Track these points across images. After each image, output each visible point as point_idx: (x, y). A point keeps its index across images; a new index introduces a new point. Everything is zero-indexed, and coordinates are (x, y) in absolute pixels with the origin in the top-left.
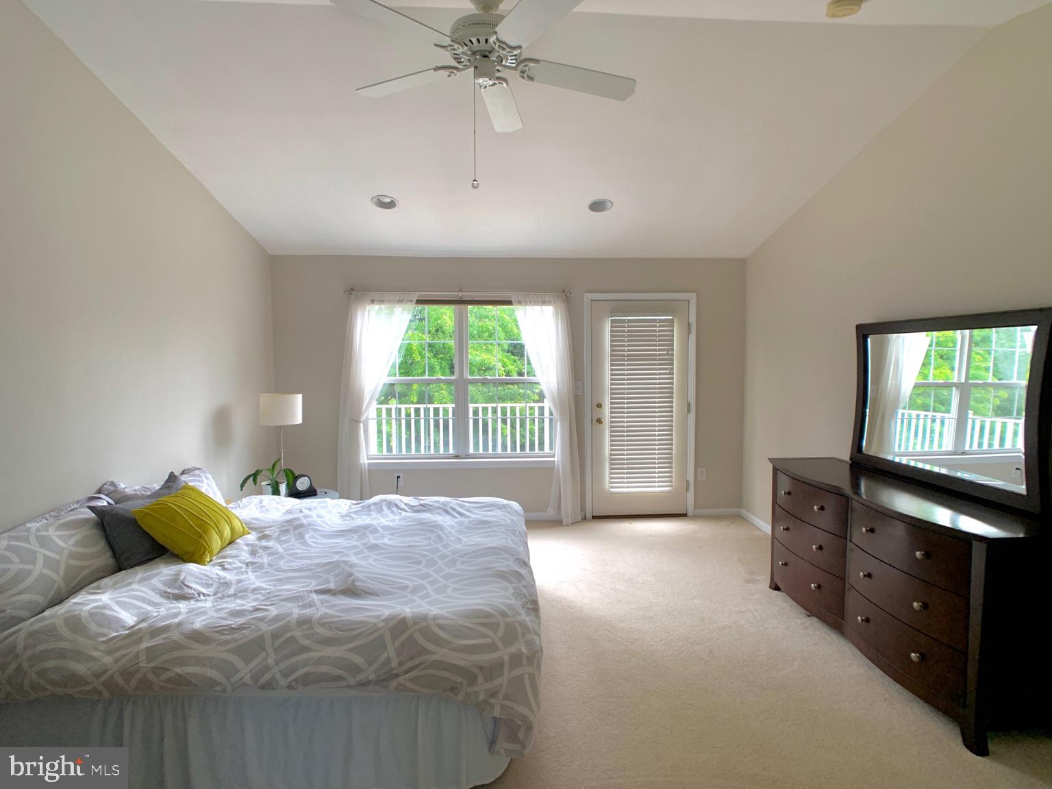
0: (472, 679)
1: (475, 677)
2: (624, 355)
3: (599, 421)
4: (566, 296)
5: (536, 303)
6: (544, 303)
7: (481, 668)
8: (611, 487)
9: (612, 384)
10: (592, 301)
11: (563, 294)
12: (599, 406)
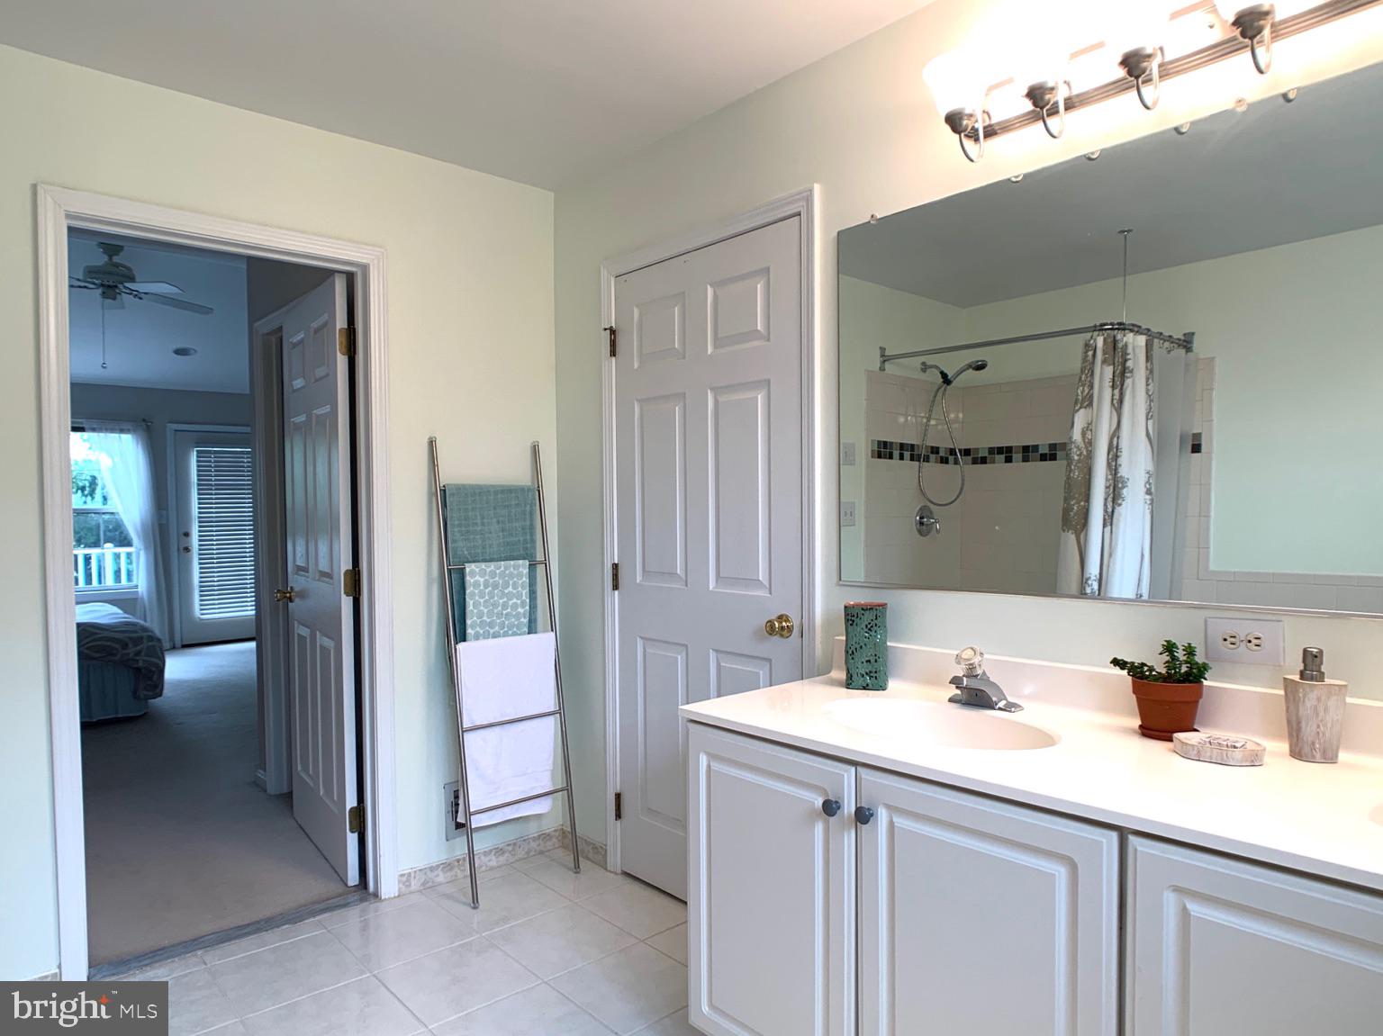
0: (125, 646)
1: (127, 645)
2: (211, 485)
3: (187, 550)
4: (147, 426)
5: (112, 430)
6: (122, 431)
7: (130, 638)
8: (202, 614)
9: (200, 513)
10: (176, 431)
11: (143, 424)
12: (187, 535)
